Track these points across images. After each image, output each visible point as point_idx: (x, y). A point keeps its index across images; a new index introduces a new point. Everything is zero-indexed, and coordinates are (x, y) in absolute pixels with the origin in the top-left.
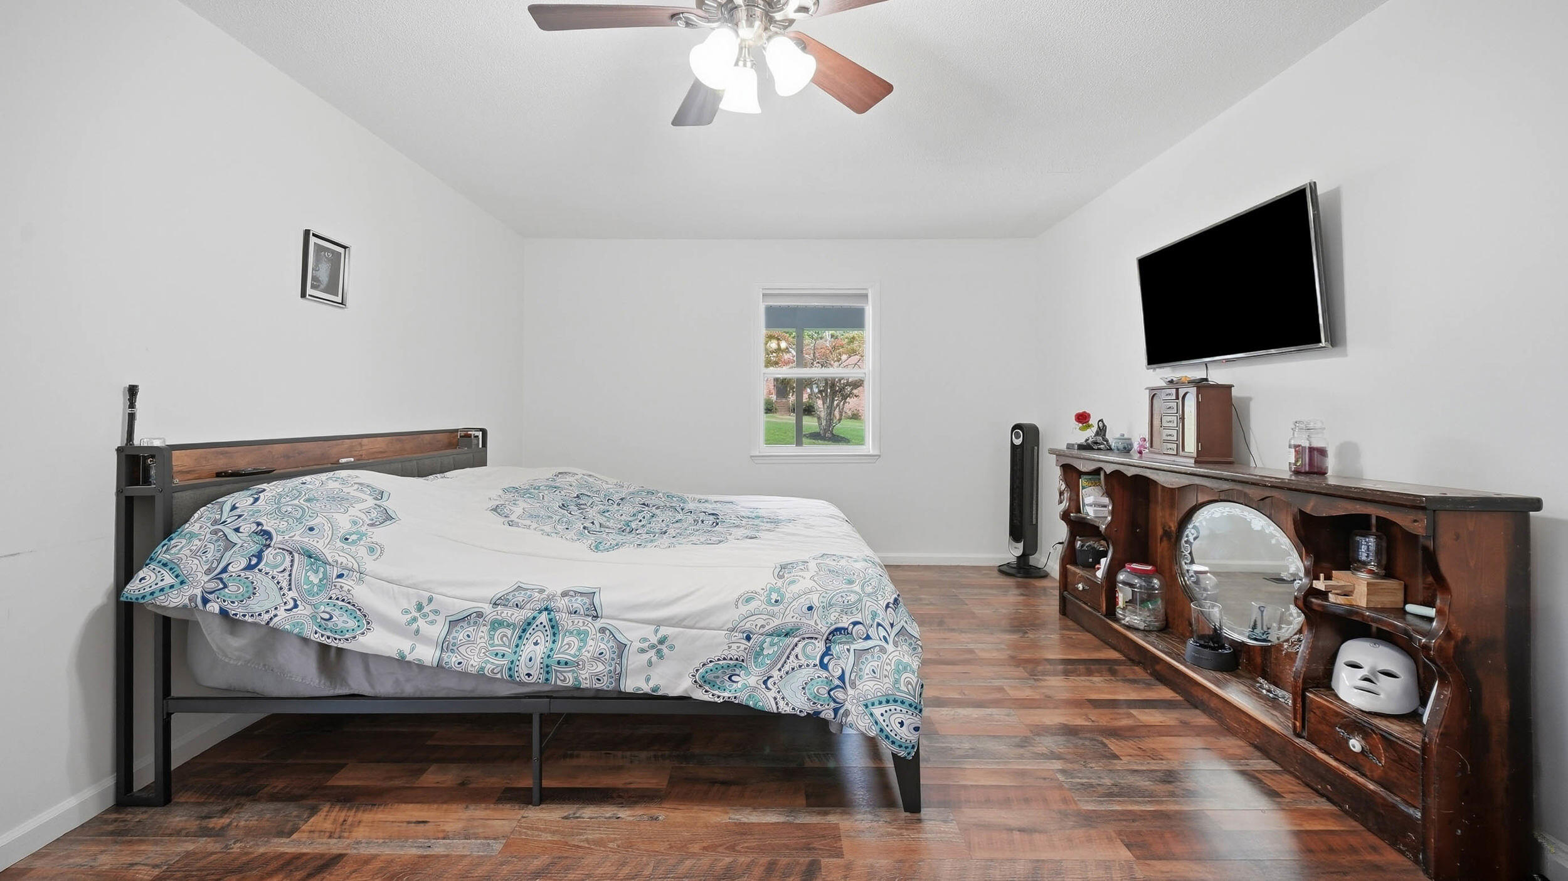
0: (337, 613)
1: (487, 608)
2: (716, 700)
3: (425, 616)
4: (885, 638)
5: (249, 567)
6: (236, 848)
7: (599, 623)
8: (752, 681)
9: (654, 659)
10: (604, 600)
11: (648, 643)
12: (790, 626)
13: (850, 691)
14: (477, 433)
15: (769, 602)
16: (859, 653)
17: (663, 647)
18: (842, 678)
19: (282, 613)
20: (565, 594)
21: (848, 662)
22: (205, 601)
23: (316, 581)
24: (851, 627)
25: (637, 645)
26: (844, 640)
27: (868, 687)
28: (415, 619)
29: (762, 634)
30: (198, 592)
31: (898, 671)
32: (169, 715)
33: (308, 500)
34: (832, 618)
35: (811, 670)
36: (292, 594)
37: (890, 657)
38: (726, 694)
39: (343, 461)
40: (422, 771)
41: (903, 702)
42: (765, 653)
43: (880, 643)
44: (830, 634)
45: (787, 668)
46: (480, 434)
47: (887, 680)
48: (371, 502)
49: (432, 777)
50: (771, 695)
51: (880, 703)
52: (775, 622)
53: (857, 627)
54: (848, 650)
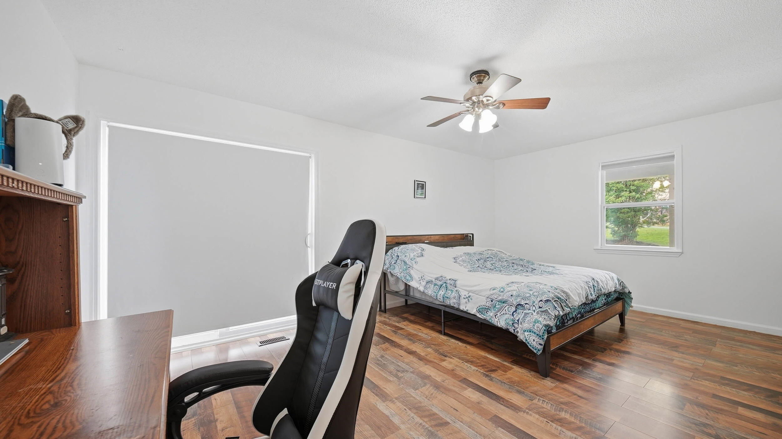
0: (407, 276)
1: (434, 280)
2: (482, 318)
3: (422, 280)
4: (534, 310)
5: (395, 263)
6: (391, 322)
7: (456, 289)
8: (491, 314)
9: (467, 301)
10: (458, 283)
11: (466, 297)
12: (504, 300)
13: (520, 325)
14: (470, 235)
15: (500, 291)
16: (526, 314)
17: (469, 298)
18: (518, 321)
19: (399, 274)
20: (450, 279)
21: (521, 316)
22: (388, 269)
23: (405, 268)
24: (524, 304)
25: (463, 296)
26: (521, 308)
27: (526, 325)
28: (420, 280)
29: (496, 301)
30: (387, 267)
31: (535, 322)
32: (386, 294)
33: (407, 250)
34: (518, 300)
35: (509, 315)
36: (401, 270)
37: (534, 317)
38: (485, 317)
39: (425, 242)
40: (427, 322)
41: (535, 333)
42: (497, 307)
43: (532, 312)
44: (517, 305)
45: (502, 313)
46: (471, 235)
47: (531, 324)
48: (420, 251)
49: (429, 324)
50: (496, 320)
51: (528, 331)
52: (500, 298)
53: (527, 305)
54: (523, 312)
